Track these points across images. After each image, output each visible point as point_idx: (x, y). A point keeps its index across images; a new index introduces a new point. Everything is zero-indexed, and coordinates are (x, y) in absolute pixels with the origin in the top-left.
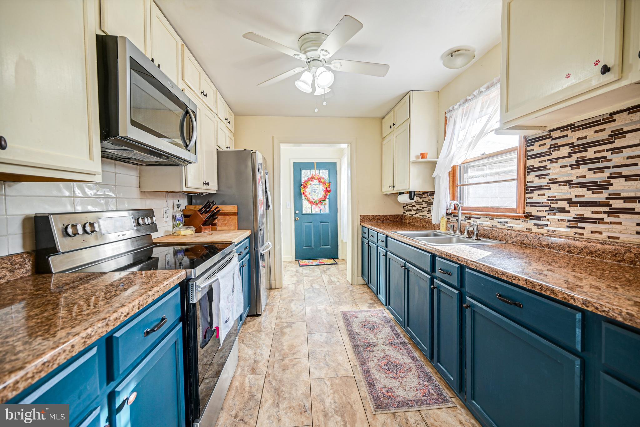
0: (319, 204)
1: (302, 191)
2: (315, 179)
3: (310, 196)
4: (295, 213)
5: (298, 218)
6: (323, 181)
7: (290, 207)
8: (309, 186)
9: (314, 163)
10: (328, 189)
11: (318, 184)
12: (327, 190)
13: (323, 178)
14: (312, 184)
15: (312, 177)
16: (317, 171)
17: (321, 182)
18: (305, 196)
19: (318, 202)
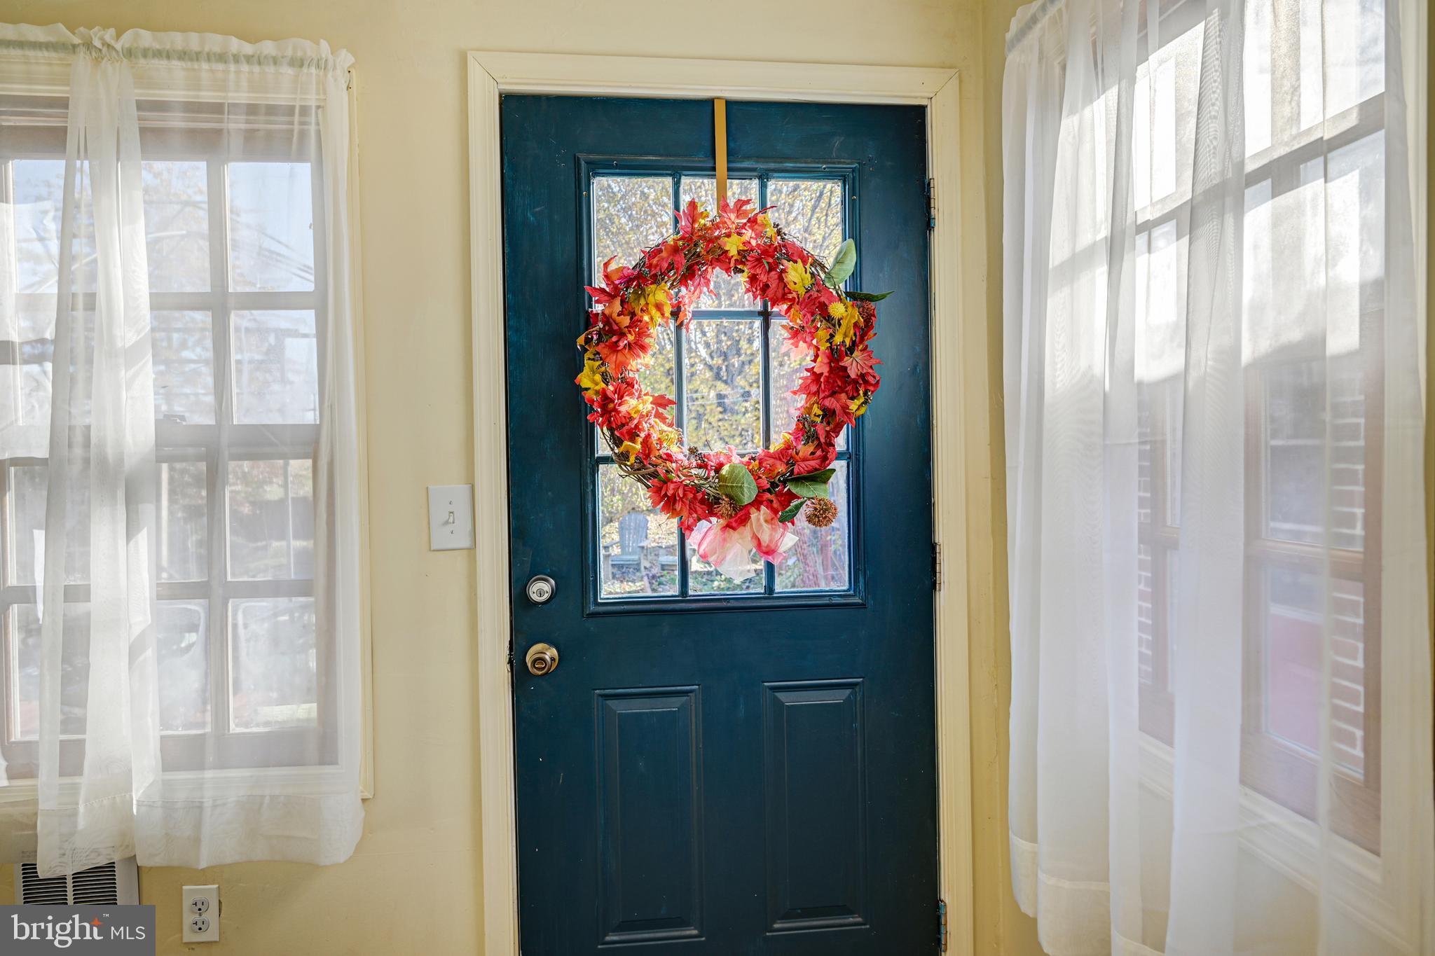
0: (760, 516)
1: (588, 380)
2: (721, 259)
3: (672, 433)
4: (519, 601)
5: (551, 653)
6: (796, 275)
7: (466, 543)
8: (659, 332)
9: (710, 102)
10: (854, 365)
11: (749, 314)
12: (837, 370)
13: (798, 255)
14: (689, 309)
15: (690, 239)
16: (742, 189)
17: (785, 295)
18: (623, 430)
19: (748, 495)
